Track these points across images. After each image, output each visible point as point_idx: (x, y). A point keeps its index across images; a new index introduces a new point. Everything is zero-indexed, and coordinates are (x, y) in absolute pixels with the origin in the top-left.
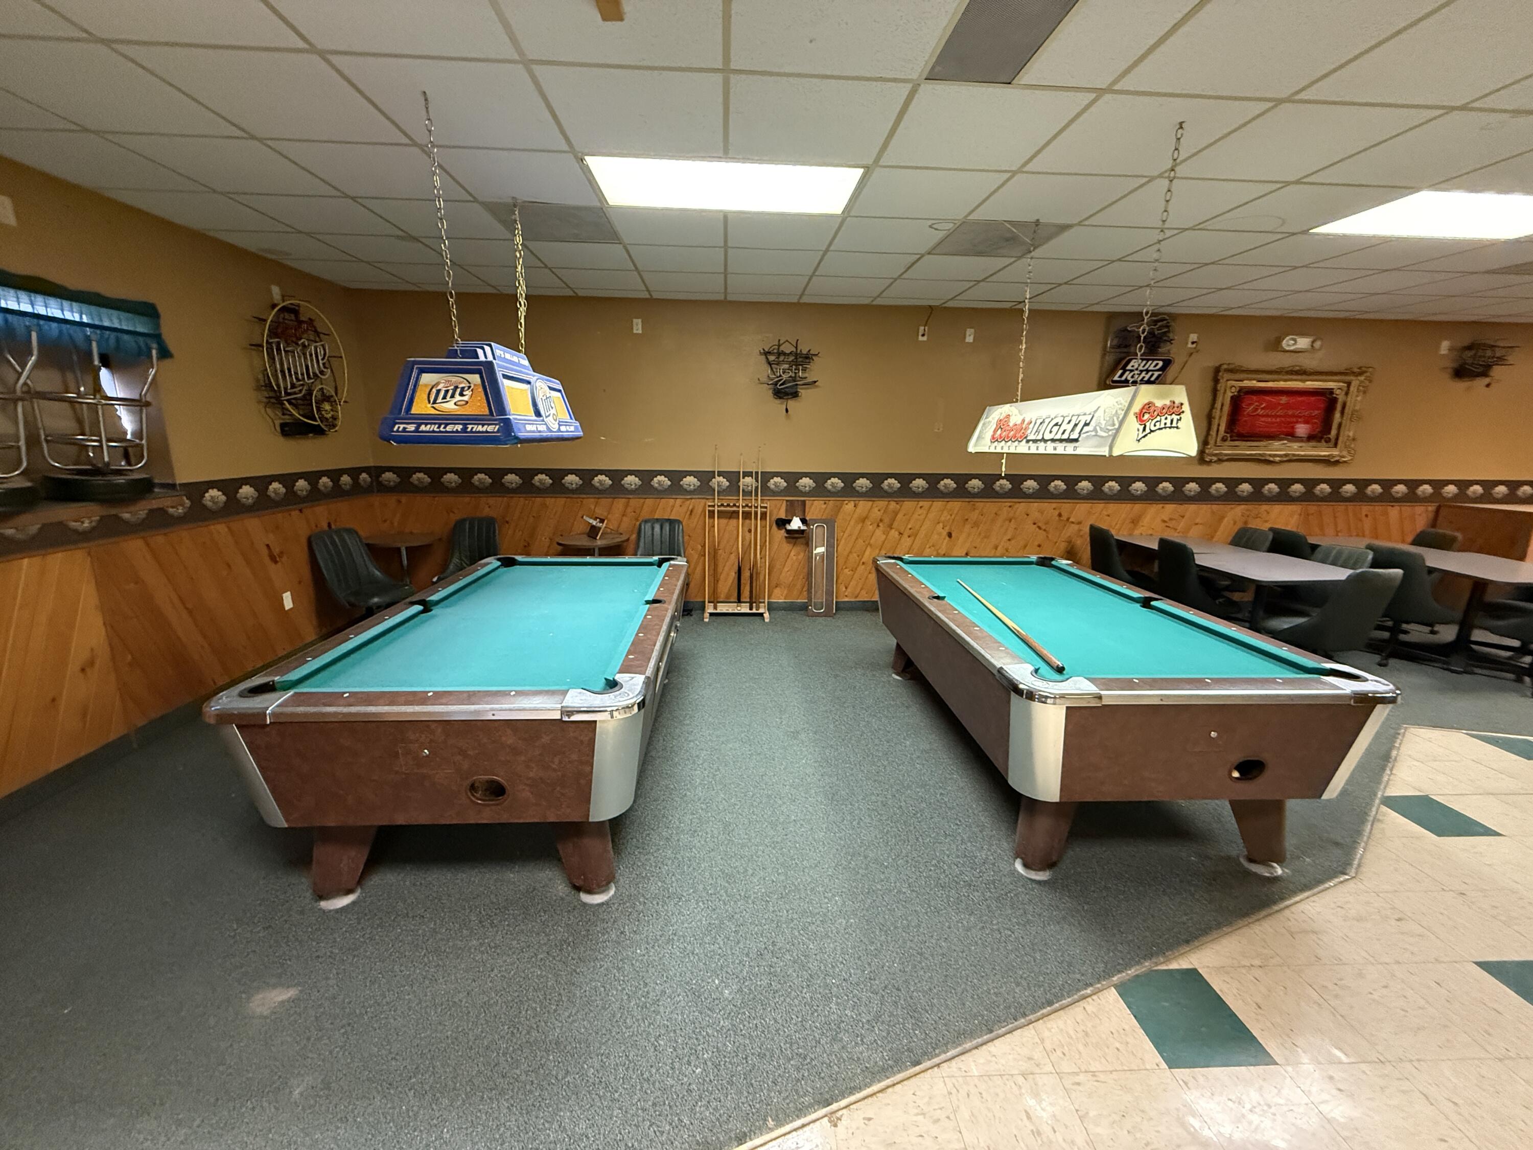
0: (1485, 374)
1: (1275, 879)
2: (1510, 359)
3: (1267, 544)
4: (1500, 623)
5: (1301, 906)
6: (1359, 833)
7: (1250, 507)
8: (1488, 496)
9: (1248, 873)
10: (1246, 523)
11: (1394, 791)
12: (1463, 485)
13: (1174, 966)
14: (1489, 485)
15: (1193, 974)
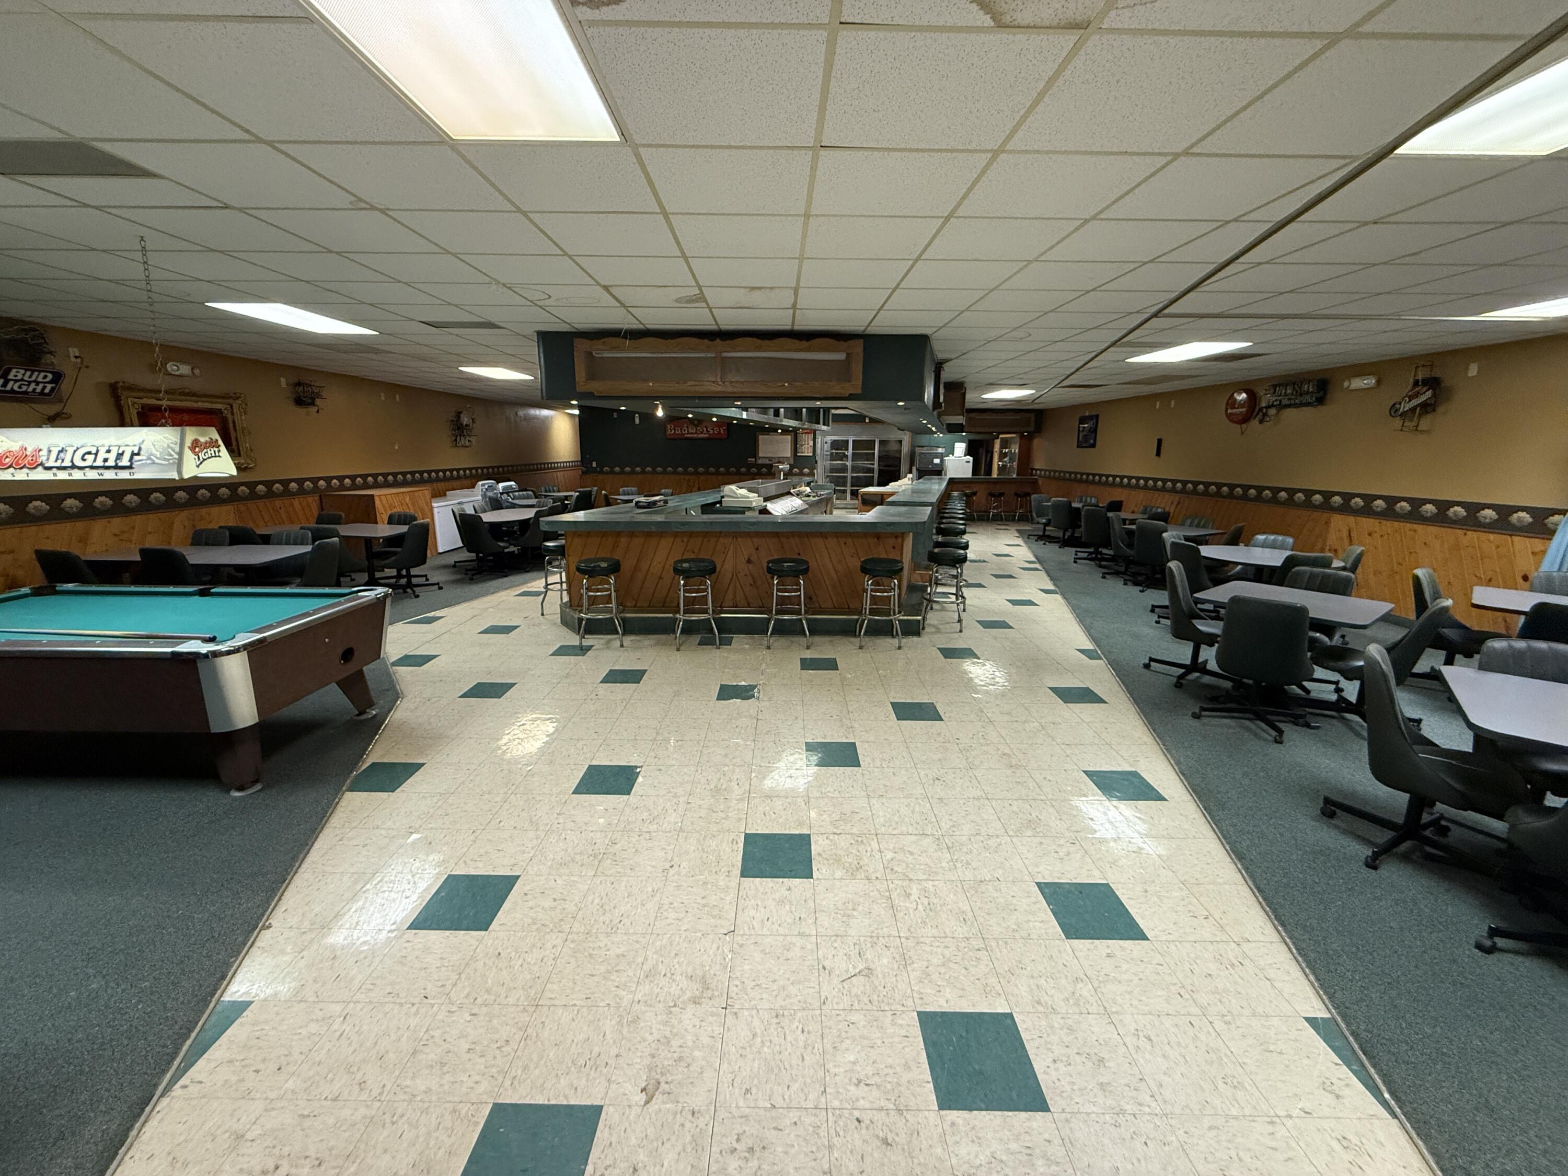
0: (313, 404)
1: (375, 716)
2: (324, 394)
3: (228, 540)
4: (388, 561)
5: (395, 716)
6: (393, 681)
7: (193, 511)
8: (342, 487)
9: (361, 721)
10: (194, 526)
11: (393, 659)
12: (328, 480)
13: (364, 768)
14: (341, 479)
15: (373, 764)
